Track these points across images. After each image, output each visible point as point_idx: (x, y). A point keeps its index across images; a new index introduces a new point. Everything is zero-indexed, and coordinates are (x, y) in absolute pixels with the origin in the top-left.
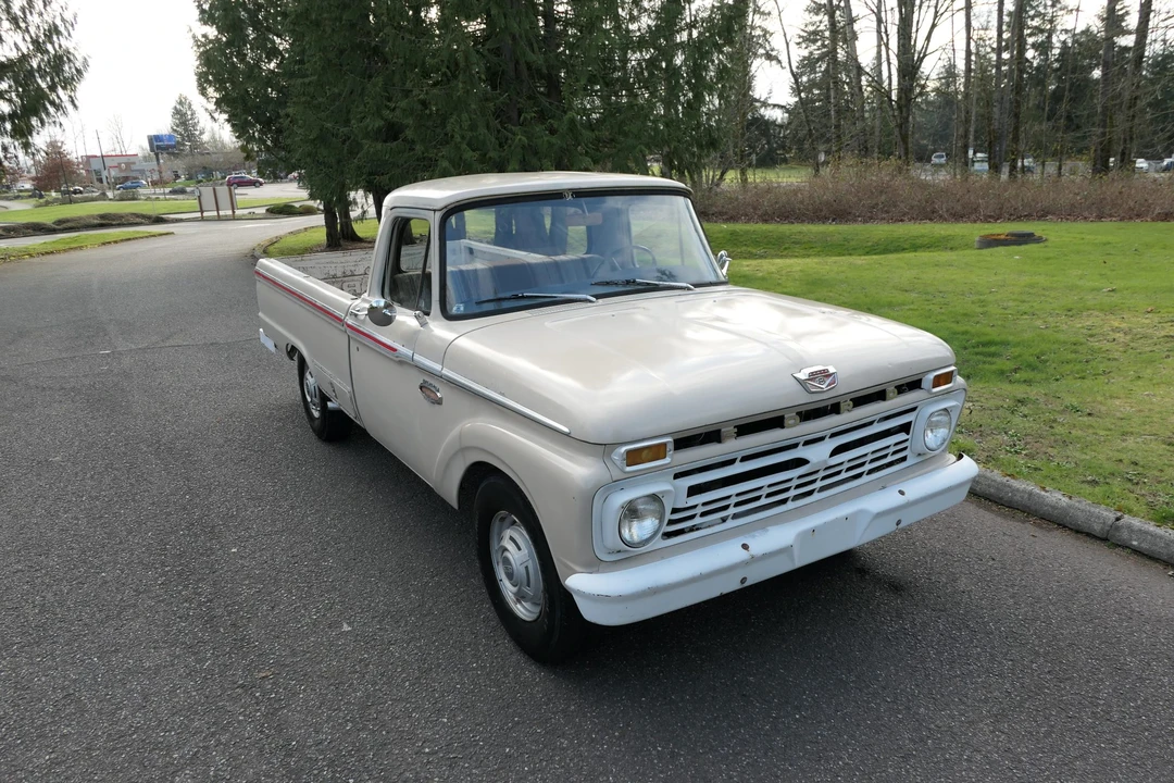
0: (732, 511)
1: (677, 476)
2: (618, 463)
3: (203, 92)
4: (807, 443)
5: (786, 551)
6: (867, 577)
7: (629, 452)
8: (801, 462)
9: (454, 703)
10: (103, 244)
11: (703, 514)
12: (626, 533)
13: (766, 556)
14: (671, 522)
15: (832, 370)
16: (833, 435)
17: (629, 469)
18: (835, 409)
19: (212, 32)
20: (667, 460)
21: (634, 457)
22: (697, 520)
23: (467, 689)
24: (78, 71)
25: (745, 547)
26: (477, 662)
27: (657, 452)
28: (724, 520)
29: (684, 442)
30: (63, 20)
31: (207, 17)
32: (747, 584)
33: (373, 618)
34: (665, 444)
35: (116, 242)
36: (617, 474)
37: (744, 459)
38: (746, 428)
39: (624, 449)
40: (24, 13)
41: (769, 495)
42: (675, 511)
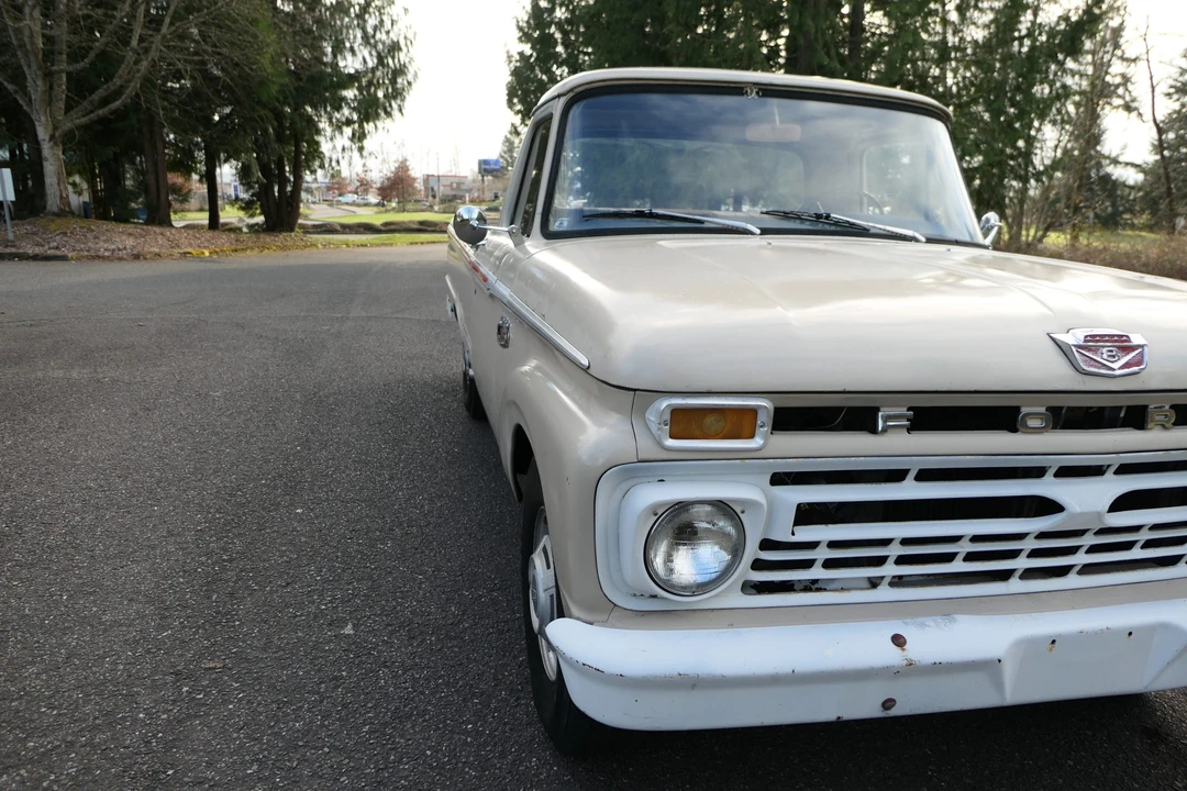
0: (890, 570)
1: (779, 479)
2: (654, 428)
3: (510, 104)
4: (1065, 472)
5: (989, 668)
6: (1162, 748)
7: (676, 412)
8: (1049, 507)
9: (406, 778)
10: (412, 243)
11: (829, 564)
12: (658, 562)
13: (938, 669)
14: (758, 565)
15: (1136, 340)
16: (1124, 469)
17: (671, 442)
18: (1136, 417)
19: (527, 49)
20: (757, 442)
21: (686, 422)
22: (817, 573)
23: (438, 760)
24: (409, 83)
25: (898, 640)
26: (475, 724)
27: (738, 422)
28: (874, 583)
29: (797, 416)
30: (405, 38)
31: (525, 37)
32: (895, 712)
33: (388, 625)
34: (753, 411)
35: (422, 243)
36: (648, 449)
37: (925, 475)
38: (933, 414)
39: (665, 403)
40: (375, 32)
41: (970, 557)
42: (767, 544)
